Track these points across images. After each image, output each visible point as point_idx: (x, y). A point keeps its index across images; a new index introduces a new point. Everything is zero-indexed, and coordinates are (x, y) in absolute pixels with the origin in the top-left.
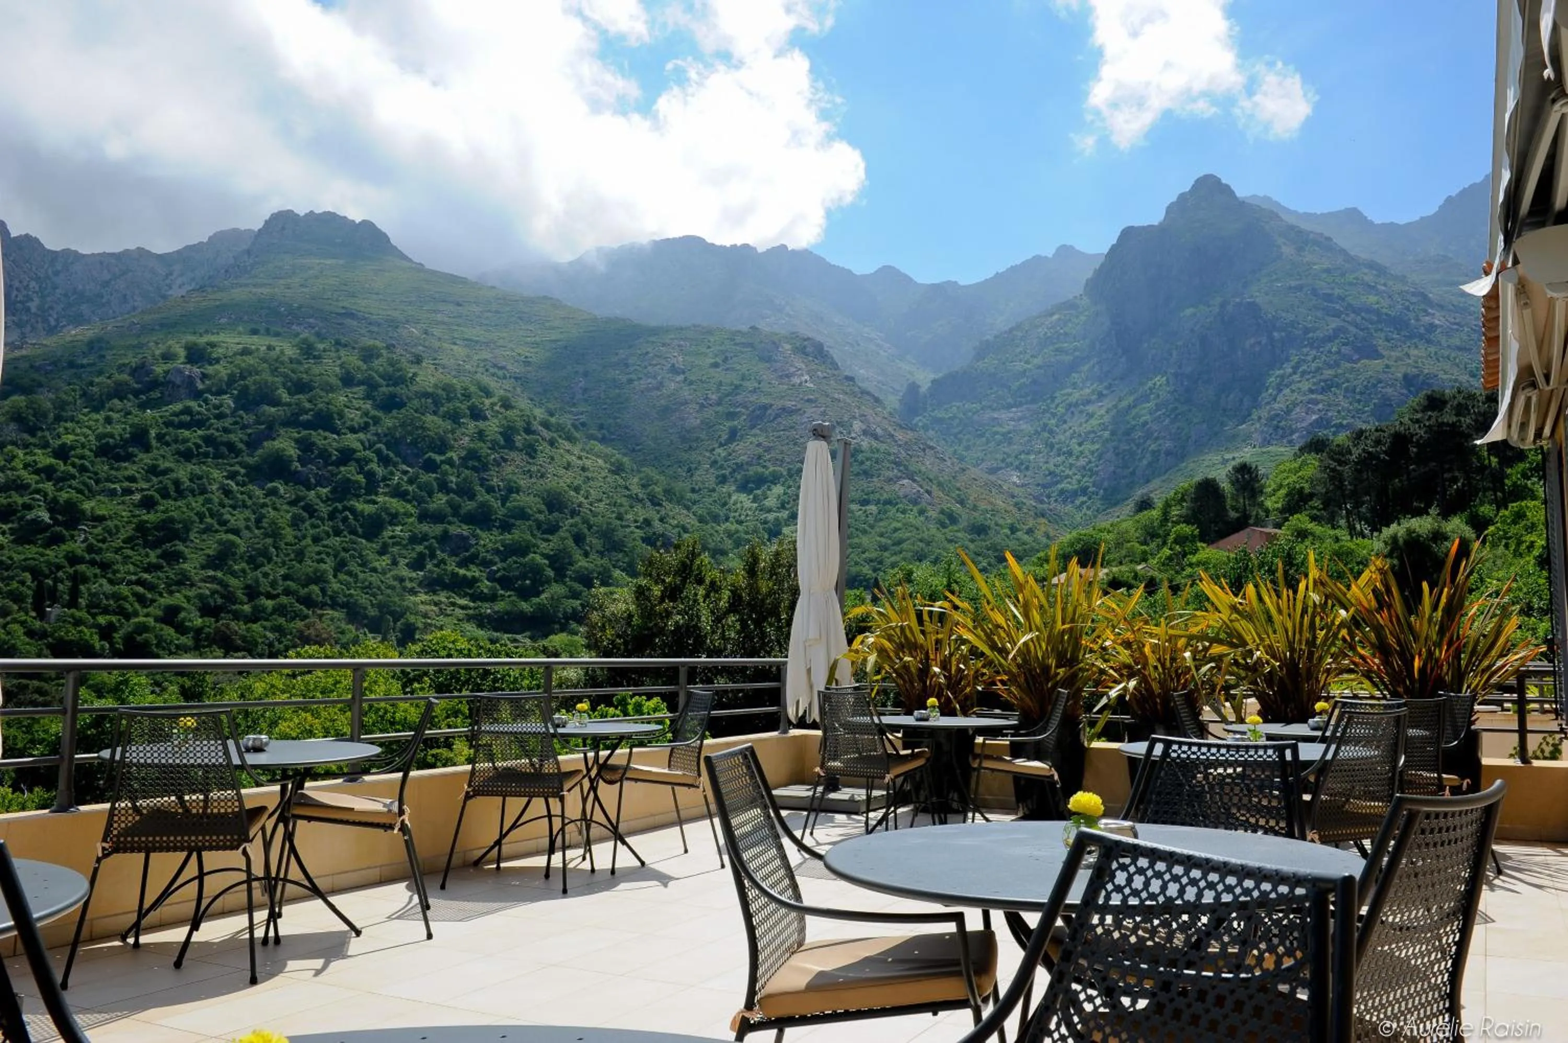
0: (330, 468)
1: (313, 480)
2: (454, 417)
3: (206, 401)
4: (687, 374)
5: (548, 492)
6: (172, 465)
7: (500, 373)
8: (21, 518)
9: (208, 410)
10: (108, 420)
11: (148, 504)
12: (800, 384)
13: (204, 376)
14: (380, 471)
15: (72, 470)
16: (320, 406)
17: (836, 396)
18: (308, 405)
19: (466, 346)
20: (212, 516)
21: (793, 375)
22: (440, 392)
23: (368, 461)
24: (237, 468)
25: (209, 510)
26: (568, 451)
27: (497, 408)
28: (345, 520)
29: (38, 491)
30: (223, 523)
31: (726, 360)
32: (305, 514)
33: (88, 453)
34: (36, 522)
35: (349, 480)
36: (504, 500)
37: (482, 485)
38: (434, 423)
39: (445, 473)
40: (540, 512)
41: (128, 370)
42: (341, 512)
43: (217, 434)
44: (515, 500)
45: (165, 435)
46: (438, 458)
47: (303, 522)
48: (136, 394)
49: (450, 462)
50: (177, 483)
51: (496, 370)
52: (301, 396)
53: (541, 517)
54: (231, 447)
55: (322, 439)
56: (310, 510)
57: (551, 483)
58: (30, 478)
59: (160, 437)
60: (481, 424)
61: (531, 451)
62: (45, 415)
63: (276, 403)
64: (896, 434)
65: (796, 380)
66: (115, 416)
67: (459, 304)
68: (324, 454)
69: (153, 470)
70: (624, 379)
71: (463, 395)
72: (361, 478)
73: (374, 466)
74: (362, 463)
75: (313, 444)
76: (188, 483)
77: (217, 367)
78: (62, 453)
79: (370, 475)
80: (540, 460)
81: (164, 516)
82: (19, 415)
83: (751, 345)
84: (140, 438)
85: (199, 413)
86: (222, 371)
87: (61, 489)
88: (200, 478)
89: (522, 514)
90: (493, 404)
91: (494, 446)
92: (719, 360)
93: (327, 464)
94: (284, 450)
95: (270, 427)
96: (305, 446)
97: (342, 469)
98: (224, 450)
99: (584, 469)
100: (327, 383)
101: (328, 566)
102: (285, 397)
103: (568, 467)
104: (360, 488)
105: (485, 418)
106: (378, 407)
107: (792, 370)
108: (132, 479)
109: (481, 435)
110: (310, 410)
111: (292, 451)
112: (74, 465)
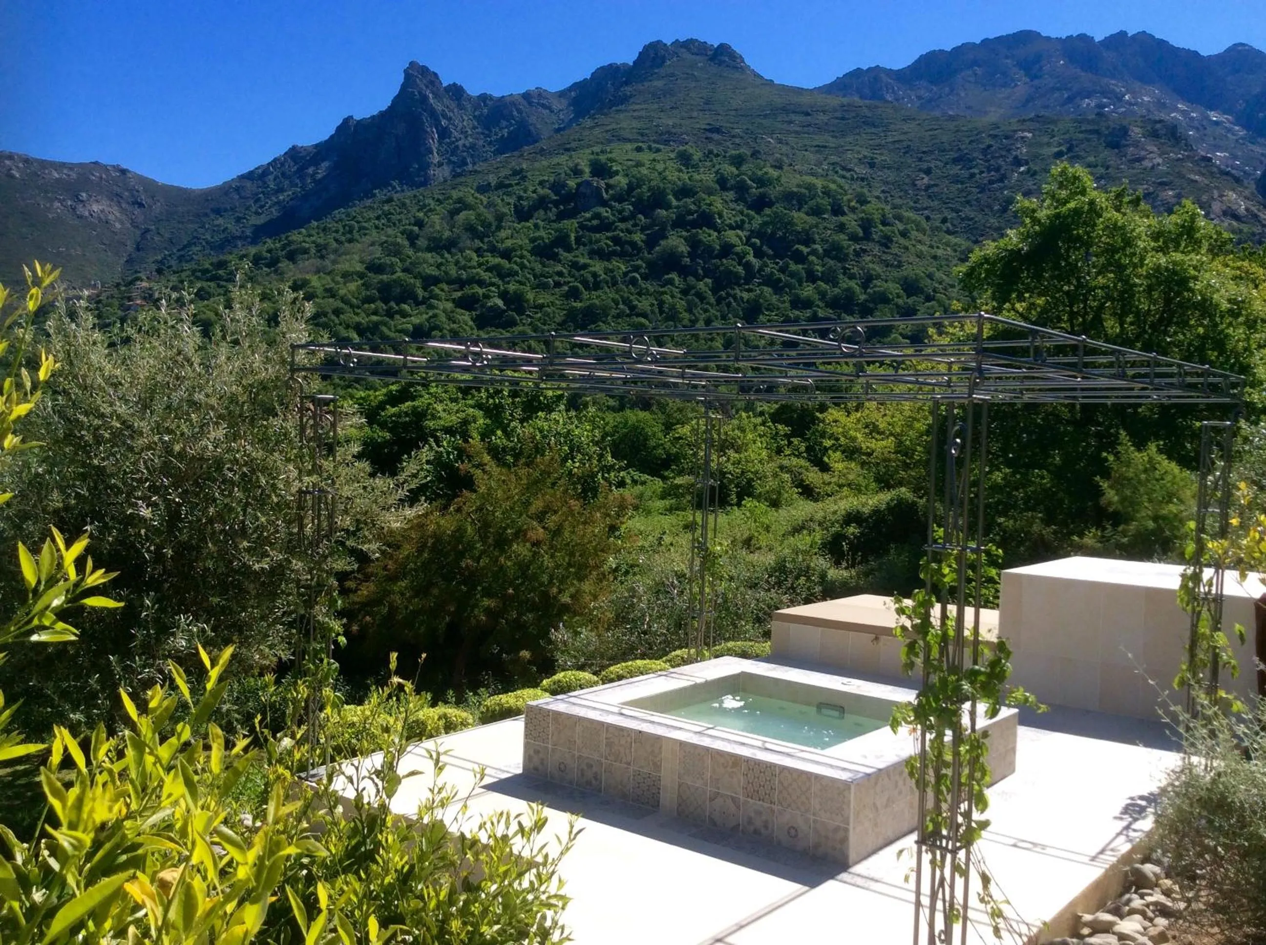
0: (714, 261)
1: (700, 272)
2: (816, 212)
3: (611, 207)
4: (1031, 165)
5: (906, 278)
6: (589, 261)
7: (848, 175)
8: (483, 306)
9: (614, 215)
10: (536, 226)
11: (574, 294)
12: (1153, 167)
13: (609, 187)
14: (756, 262)
15: (516, 267)
16: (704, 207)
17: (1192, 177)
18: (693, 207)
19: (817, 152)
20: (624, 303)
21: (1143, 159)
22: (803, 191)
23: (745, 254)
24: (639, 262)
25: (622, 297)
26: (920, 241)
27: (853, 204)
28: (729, 305)
29: (493, 284)
30: (632, 308)
31: (1070, 149)
32: (697, 300)
33: (525, 253)
34: (495, 308)
35: (731, 272)
36: (865, 286)
37: (844, 274)
38: (800, 218)
39: (812, 263)
40: (898, 297)
41: (548, 186)
42: (725, 299)
43: (622, 234)
44: (875, 286)
45: (582, 236)
46: (805, 250)
47: (696, 306)
48: (556, 204)
49: (814, 252)
50: (595, 275)
51: (844, 173)
52: (688, 200)
53: (900, 301)
54: (633, 244)
55: (708, 236)
56: (701, 297)
57: (907, 271)
58: (486, 276)
59: (578, 240)
60: (843, 219)
61: (886, 242)
62: (490, 224)
63: (668, 206)
64: (1260, 214)
65: (1147, 164)
66: (541, 224)
67: (807, 114)
68: (709, 249)
69: (575, 265)
70: (965, 173)
71: (823, 193)
72: (740, 269)
73: (751, 258)
74: (740, 257)
75: (700, 241)
76: (603, 276)
77: (617, 178)
78: (507, 254)
79: (748, 266)
80: (895, 250)
81: (588, 303)
82: (472, 226)
83: (1097, 132)
84: (562, 241)
85: (607, 218)
86: (621, 181)
87: (508, 283)
88: (612, 271)
89: (883, 299)
90: (849, 201)
91: (854, 238)
92: (1064, 148)
93: (712, 257)
94: (677, 247)
95: (663, 229)
96: (694, 243)
97: (724, 261)
98: (628, 248)
99: (935, 257)
100: (708, 188)
101: (718, 344)
102: (674, 203)
103: (920, 255)
104: (740, 278)
105: (843, 214)
106: (749, 207)
107: (1143, 153)
108: (560, 274)
109: (841, 228)
110: (696, 212)
111: (684, 248)
112: (515, 263)
